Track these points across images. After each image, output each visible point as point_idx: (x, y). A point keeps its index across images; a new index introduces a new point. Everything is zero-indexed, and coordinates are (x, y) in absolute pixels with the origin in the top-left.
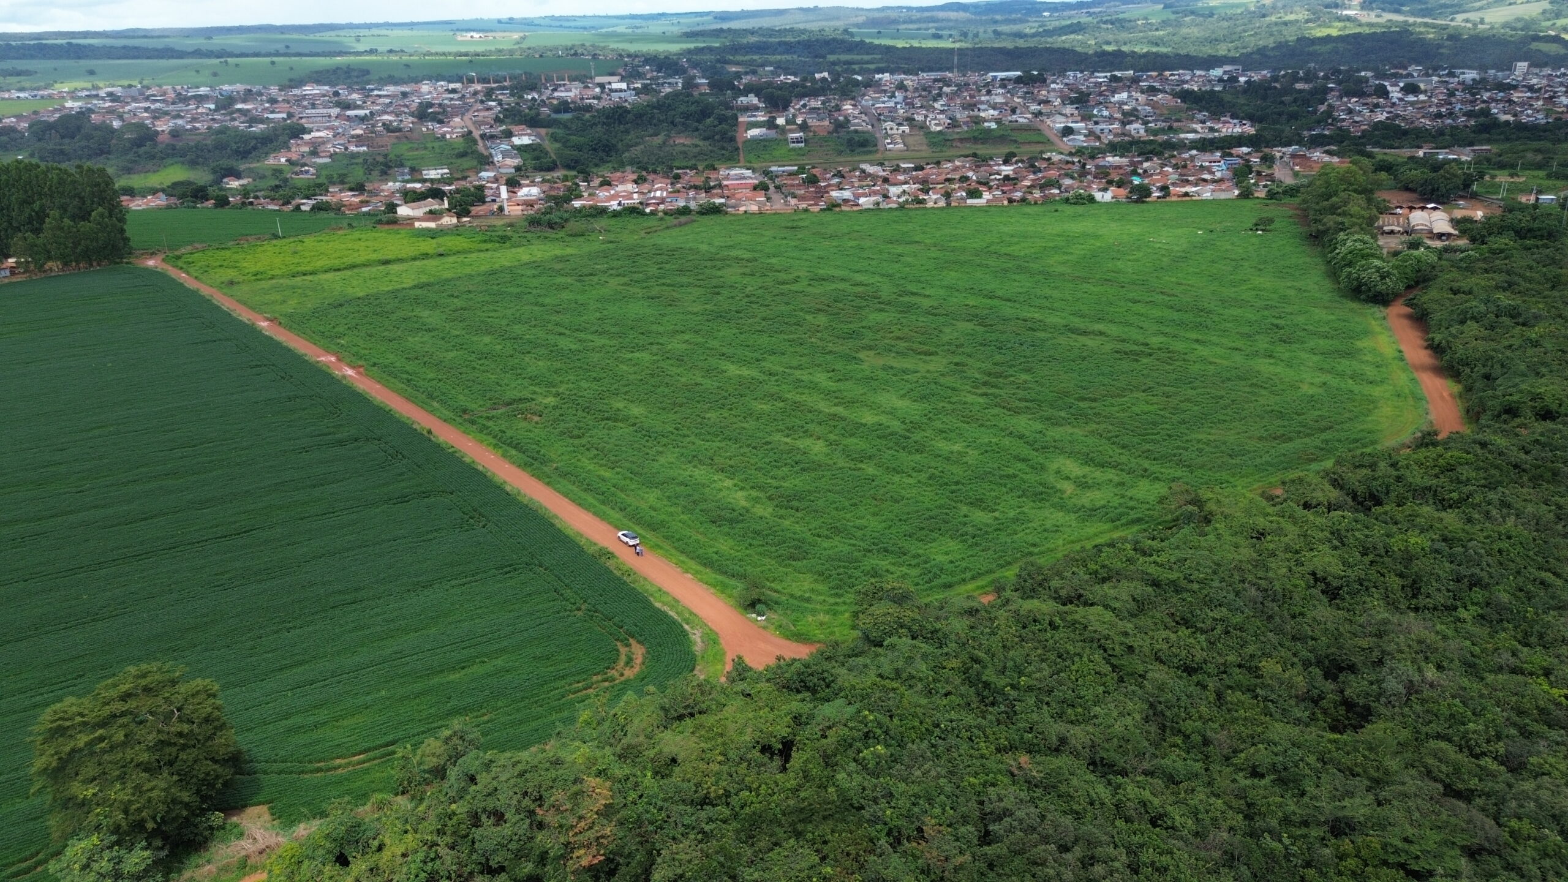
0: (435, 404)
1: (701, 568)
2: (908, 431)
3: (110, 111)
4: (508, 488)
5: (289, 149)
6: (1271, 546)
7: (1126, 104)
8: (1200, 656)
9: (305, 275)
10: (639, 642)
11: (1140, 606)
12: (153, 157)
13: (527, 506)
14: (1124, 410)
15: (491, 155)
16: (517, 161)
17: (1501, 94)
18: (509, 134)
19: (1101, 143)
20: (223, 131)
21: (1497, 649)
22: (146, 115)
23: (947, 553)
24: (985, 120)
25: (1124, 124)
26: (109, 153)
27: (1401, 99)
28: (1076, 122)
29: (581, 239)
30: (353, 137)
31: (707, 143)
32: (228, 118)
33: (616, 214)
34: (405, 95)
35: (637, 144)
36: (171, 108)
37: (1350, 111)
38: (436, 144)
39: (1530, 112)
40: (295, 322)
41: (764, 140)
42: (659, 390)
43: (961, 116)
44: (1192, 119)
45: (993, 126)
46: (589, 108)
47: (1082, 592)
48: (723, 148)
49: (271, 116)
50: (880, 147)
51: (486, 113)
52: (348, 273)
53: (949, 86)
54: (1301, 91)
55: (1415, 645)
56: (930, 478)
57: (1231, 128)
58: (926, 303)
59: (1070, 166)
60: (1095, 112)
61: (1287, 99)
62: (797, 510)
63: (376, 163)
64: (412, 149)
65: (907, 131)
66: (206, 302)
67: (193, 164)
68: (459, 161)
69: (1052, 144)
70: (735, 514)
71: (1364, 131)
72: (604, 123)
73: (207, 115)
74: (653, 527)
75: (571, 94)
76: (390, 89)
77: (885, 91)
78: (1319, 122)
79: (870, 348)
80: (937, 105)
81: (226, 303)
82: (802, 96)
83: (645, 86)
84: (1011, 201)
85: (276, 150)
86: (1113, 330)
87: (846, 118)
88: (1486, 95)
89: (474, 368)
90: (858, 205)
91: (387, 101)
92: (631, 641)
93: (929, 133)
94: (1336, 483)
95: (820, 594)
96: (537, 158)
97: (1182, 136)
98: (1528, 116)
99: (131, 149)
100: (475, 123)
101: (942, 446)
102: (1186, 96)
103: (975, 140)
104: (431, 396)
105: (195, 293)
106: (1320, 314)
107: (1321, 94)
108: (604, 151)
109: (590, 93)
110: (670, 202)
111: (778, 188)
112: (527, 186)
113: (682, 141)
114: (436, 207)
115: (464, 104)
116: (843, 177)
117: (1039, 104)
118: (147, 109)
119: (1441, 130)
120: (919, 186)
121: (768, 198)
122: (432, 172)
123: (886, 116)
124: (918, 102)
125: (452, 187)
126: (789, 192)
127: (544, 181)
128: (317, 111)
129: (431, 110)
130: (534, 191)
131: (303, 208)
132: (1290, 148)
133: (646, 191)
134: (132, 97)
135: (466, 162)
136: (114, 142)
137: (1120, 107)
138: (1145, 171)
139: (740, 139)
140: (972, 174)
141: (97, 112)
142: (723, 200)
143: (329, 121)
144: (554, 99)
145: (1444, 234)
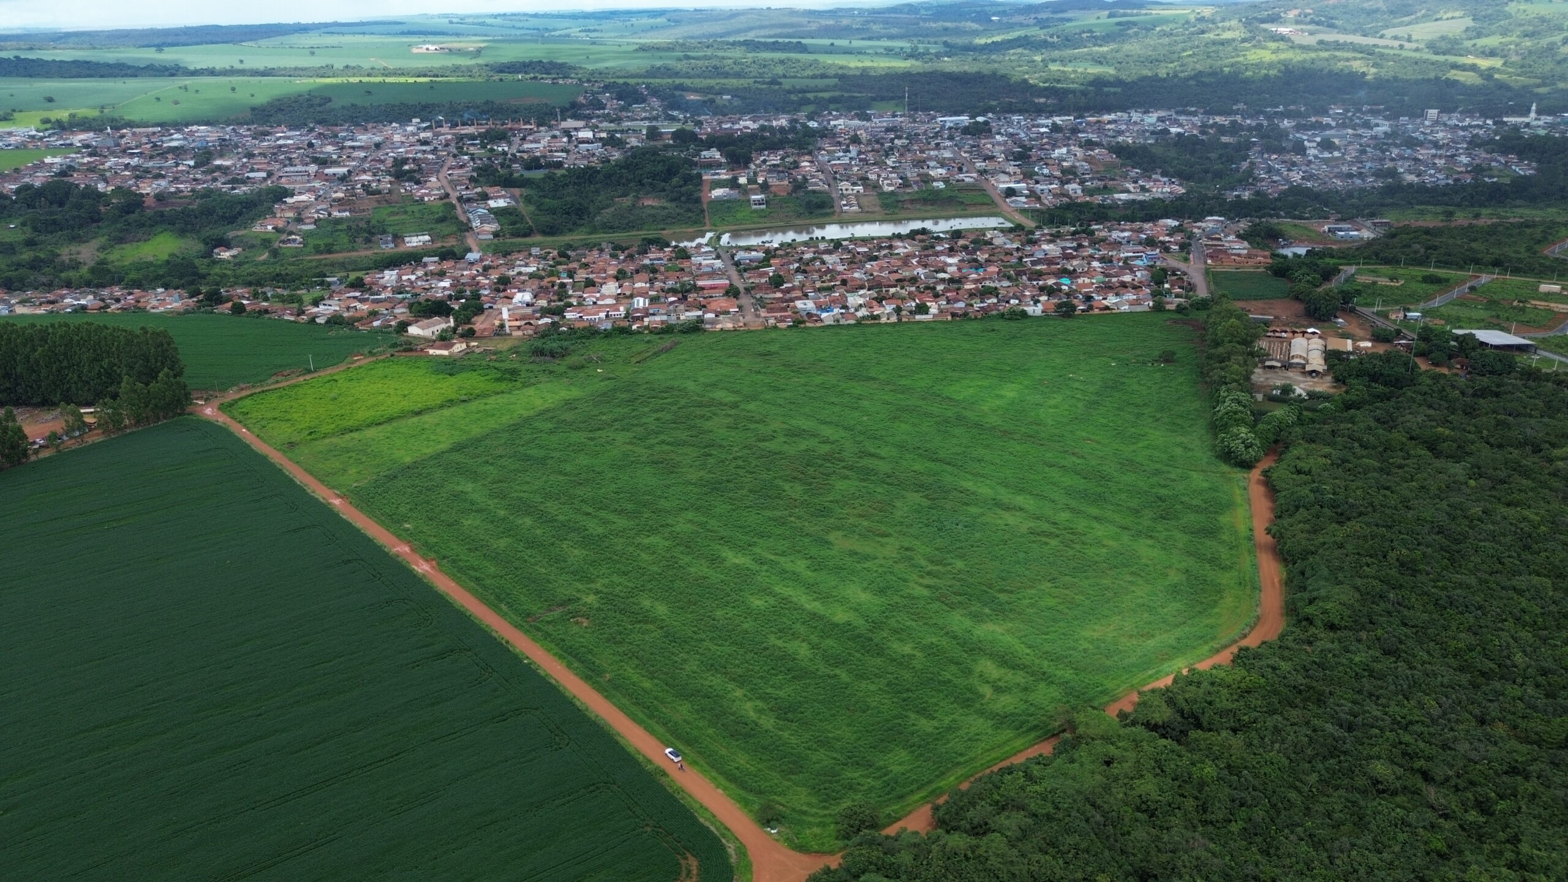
0: (503, 606)
1: (727, 784)
3: (91, 168)
4: (578, 703)
5: (274, 214)
6: (1116, 771)
7: (1065, 160)
9: (351, 431)
10: (693, 856)
11: (1025, 834)
12: (143, 225)
13: (594, 723)
15: (469, 220)
16: (494, 227)
18: (485, 197)
19: (1042, 204)
20: (208, 193)
22: (127, 173)
24: (934, 180)
25: (1063, 183)
26: (98, 221)
27: (1316, 157)
28: (1018, 182)
30: (334, 200)
31: (673, 205)
32: (209, 177)
33: (607, 334)
35: (608, 206)
36: (151, 164)
37: (1270, 170)
38: (416, 208)
39: (1433, 172)
40: (363, 499)
41: (728, 201)
43: (912, 174)
44: (1125, 177)
45: (941, 185)
46: (559, 165)
48: (689, 210)
49: (251, 175)
50: (837, 209)
51: (461, 171)
52: (388, 428)
53: (900, 138)
54: (1226, 145)
56: (888, 685)
57: (1163, 188)
58: (881, 468)
60: (1036, 169)
61: (1213, 155)
62: (792, 722)
63: (360, 230)
64: (393, 214)
65: (862, 191)
67: (182, 233)
68: (439, 226)
69: (996, 205)
70: (748, 729)
71: (1280, 193)
72: (575, 183)
73: (188, 173)
74: (689, 742)
75: (540, 146)
76: (362, 138)
77: (839, 144)
79: (838, 529)
80: (889, 162)
82: (760, 150)
84: (953, 315)
85: (262, 215)
86: (1031, 504)
87: (804, 176)
88: (1395, 152)
89: (526, 561)
90: (821, 320)
91: (362, 154)
92: (688, 855)
93: (882, 194)
95: (813, 807)
96: (513, 223)
98: (1431, 176)
99: (120, 217)
100: (450, 182)
101: (897, 647)
102: (1120, 150)
103: (925, 201)
104: (498, 597)
106: (1197, 481)
107: (1242, 149)
108: (577, 214)
109: (558, 143)
110: (654, 314)
111: (748, 290)
112: (520, 291)
113: (650, 203)
114: (444, 326)
115: (438, 158)
116: (805, 272)
117: (984, 160)
118: (127, 166)
119: (1350, 194)
120: (873, 293)
121: (740, 307)
122: (415, 239)
123: (841, 175)
124: (871, 158)
125: (446, 283)
126: (758, 296)
127: (532, 276)
128: (296, 169)
129: (406, 167)
130: (527, 297)
131: (318, 320)
132: (1211, 222)
133: (628, 293)
134: (108, 148)
135: (446, 228)
136: (102, 209)
137: (1059, 164)
138: (1075, 270)
139: (705, 201)
140: (921, 271)
141: (79, 170)
142: (700, 313)
143: (309, 182)
144: (524, 152)
145: (1314, 371)
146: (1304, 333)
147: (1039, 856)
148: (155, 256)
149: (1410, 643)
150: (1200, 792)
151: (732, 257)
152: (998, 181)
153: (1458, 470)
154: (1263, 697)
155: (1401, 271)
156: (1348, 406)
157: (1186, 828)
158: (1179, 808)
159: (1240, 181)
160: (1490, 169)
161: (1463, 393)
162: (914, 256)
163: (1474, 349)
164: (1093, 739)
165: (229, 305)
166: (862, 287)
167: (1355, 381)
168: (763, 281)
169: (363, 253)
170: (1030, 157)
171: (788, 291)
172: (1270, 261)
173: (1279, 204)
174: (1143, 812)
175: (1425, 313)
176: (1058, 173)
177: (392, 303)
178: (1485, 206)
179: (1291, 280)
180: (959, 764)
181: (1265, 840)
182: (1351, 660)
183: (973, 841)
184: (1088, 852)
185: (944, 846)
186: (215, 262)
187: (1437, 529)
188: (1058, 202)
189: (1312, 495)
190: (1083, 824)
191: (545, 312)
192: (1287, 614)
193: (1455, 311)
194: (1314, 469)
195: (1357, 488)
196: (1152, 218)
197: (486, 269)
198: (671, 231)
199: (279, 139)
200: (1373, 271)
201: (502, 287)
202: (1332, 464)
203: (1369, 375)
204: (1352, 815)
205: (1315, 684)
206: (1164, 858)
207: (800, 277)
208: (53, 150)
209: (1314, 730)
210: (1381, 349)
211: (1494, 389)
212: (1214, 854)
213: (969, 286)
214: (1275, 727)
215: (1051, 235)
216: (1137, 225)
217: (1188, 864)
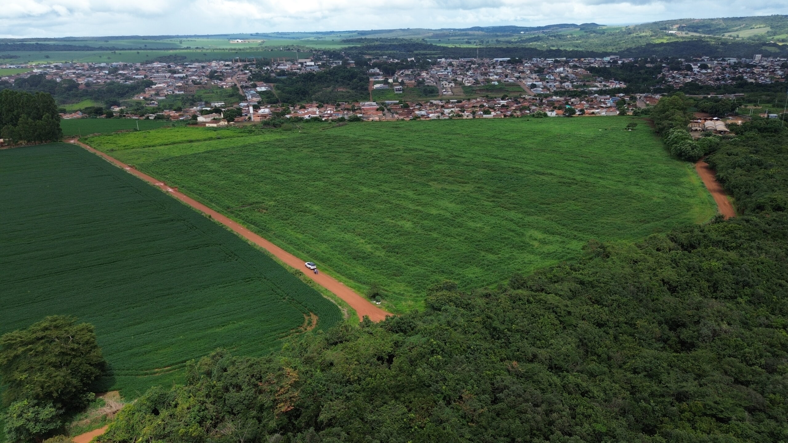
0: (213, 204)
1: (347, 280)
2: (454, 217)
3: (55, 74)
4: (249, 243)
5: (145, 92)
6: (641, 267)
7: (562, 73)
8: (605, 318)
9: (149, 147)
10: (316, 314)
11: (574, 294)
12: (77, 96)
13: (259, 251)
14: (563, 209)
15: (246, 96)
16: (259, 99)
17: (749, 69)
18: (255, 86)
19: (550, 91)
20: (112, 83)
21: (758, 316)
22: (73, 76)
23: (474, 274)
24: (492, 81)
25: (561, 83)
27: (698, 72)
28: (538, 82)
29: (290, 132)
30: (177, 87)
31: (354, 91)
32: (115, 77)
33: (307, 121)
34: (203, 67)
35: (319, 91)
36: (87, 72)
37: (673, 77)
38: (218, 91)
39: (763, 78)
40: (143, 168)
41: (382, 90)
42: (327, 199)
43: (480, 78)
44: (595, 81)
45: (496, 83)
46: (295, 74)
47: (543, 287)
48: (362, 93)
49: (136, 77)
50: (440, 94)
51: (244, 76)
52: (172, 146)
54: (649, 68)
55: (716, 313)
56: (465, 239)
57: (615, 85)
58: (463, 160)
59: (535, 101)
60: (547, 77)
61: (642, 71)
62: (397, 253)
63: (188, 100)
64: (206, 93)
65: (454, 86)
66: (99, 159)
67: (96, 99)
68: (230, 99)
69: (526, 92)
70: (366, 255)
71: (680, 87)
72: (303, 81)
73: (104, 76)
74: (323, 260)
75: (286, 67)
76: (196, 65)
77: (443, 67)
78: (658, 83)
79: (435, 180)
80: (468, 74)
81: (108, 159)
82: (402, 69)
83: (323, 64)
84: (505, 116)
85: (138, 93)
86: (558, 173)
87: (423, 79)
88: (741, 70)
89: (234, 188)
90: (429, 117)
91: (195, 70)
92: (311, 313)
93: (464, 87)
94: (672, 240)
95: (409, 292)
96: (268, 98)
97: (590, 89)
98: (762, 80)
99: (65, 92)
100: (238, 81)
101: (471, 224)
102: (592, 69)
103: (488, 90)
104: (211, 201)
105: (94, 155)
106: (661, 166)
107: (659, 69)
108: (302, 94)
109: (296, 66)
110: (335, 116)
112: (263, 109)
113: (341, 90)
114: (217, 117)
115: (233, 71)
116: (421, 105)
117: (519, 73)
118: (74, 73)
119: (719, 86)
120: (459, 109)
121: (384, 114)
122: (216, 104)
123: (443, 79)
124: (459, 72)
126: (394, 112)
127: (272, 107)
128: (160, 75)
129: (216, 74)
131: (150, 118)
135: (233, 100)
136: (57, 89)
137: (559, 75)
138: (572, 103)
139: (370, 89)
140: (486, 104)
141: (49, 75)
142: (361, 115)
143: (165, 79)
144: (278, 69)
145: (723, 131)
146: (711, 120)
151: (382, 103)
155: (759, 105)
168: (398, 107)
199: (154, 65)
207: (418, 106)
213: (513, 108)
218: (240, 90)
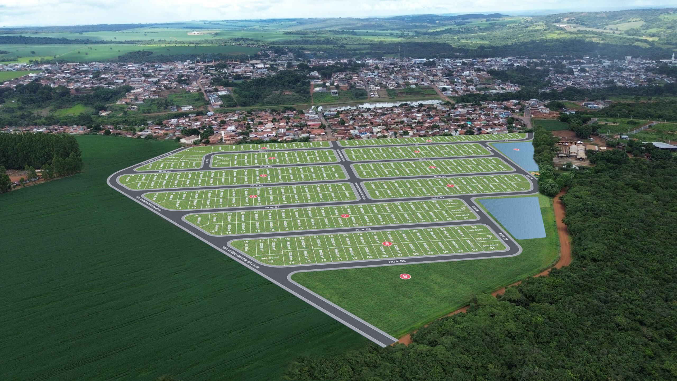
3: (48, 78)
5: (126, 97)
6: (496, 319)
7: (468, 76)
11: (454, 346)
12: (69, 101)
15: (209, 100)
16: (220, 103)
17: (619, 73)
18: (217, 90)
19: (458, 94)
20: (98, 88)
22: (64, 80)
24: (411, 84)
26: (51, 99)
27: (578, 75)
28: (448, 85)
30: (152, 91)
31: (298, 94)
32: (99, 82)
34: (171, 70)
35: (269, 95)
36: (74, 76)
37: (558, 81)
38: (187, 95)
39: (630, 81)
41: (321, 93)
43: (401, 82)
44: (494, 83)
45: (414, 86)
46: (249, 78)
47: (436, 339)
48: (305, 96)
49: (117, 81)
51: (207, 80)
53: (396, 67)
54: (538, 71)
55: (534, 359)
57: (511, 88)
60: (456, 80)
61: (533, 75)
63: (162, 104)
64: (177, 97)
65: (379, 89)
67: (86, 104)
68: (196, 102)
69: (438, 95)
71: (563, 90)
72: (256, 85)
73: (90, 80)
75: (241, 70)
76: (165, 67)
77: (370, 69)
80: (392, 77)
82: (336, 72)
83: (271, 65)
84: (420, 136)
85: (121, 97)
87: (354, 83)
88: (613, 73)
90: (361, 138)
91: (165, 73)
93: (388, 90)
94: (521, 291)
96: (228, 101)
97: (491, 91)
98: (629, 83)
99: (60, 98)
100: (202, 84)
102: (492, 72)
103: (407, 93)
107: (546, 72)
108: (256, 98)
109: (248, 69)
110: (288, 135)
111: (329, 126)
112: (230, 126)
113: (288, 93)
114: (196, 139)
115: (197, 75)
116: (354, 119)
117: (433, 76)
118: (64, 77)
119: (593, 91)
120: (384, 127)
121: (326, 133)
122: (186, 108)
123: (371, 82)
124: (384, 75)
125: (198, 123)
126: (334, 128)
127: (235, 121)
128: (136, 79)
129: (183, 78)
130: (233, 128)
131: (141, 137)
132: (532, 101)
133: (277, 127)
134: (56, 70)
135: (199, 103)
136: (52, 94)
137: (466, 78)
138: (473, 119)
139: (311, 93)
140: (405, 119)
141: (43, 79)
142: (308, 135)
143: (141, 84)
144: (234, 72)
145: (581, 158)
146: (576, 143)
147: (460, 355)
148: (74, 114)
149: (631, 267)
150: (535, 329)
151: (323, 114)
152: (439, 85)
153: (649, 197)
154: (564, 288)
155: (618, 120)
156: (597, 172)
157: (530, 345)
158: (526, 336)
159: (545, 85)
160: (655, 80)
161: (649, 167)
162: (402, 113)
163: (652, 149)
164: (485, 306)
165: (104, 131)
166: (379, 125)
167: (600, 162)
168: (336, 123)
169: (163, 113)
170: (453, 75)
171: (347, 126)
172: (559, 115)
173: (562, 95)
174: (510, 337)
175: (630, 136)
176: (465, 82)
177: (175, 131)
178: (653, 96)
179: (569, 123)
180: (423, 317)
181: (567, 350)
182: (604, 274)
183: (430, 348)
184: (484, 354)
185: (416, 350)
186: (100, 117)
187: (640, 221)
188: (465, 93)
189: (583, 207)
190: (481, 342)
191: (240, 134)
192: (573, 257)
193: (643, 135)
194: (583, 196)
195: (603, 203)
196: (507, 100)
197: (216, 118)
198: (297, 105)
199: (129, 67)
200: (605, 120)
201: (222, 125)
202: (591, 194)
203: (606, 160)
204: (607, 339)
205: (587, 284)
206: (520, 357)
207: (352, 121)
208: (33, 71)
209: (588, 303)
210: (611, 149)
211: (663, 165)
212: (543, 356)
213: (427, 125)
214: (570, 301)
215: (462, 106)
216: (500, 102)
217: (531, 360)
218: (205, 94)
